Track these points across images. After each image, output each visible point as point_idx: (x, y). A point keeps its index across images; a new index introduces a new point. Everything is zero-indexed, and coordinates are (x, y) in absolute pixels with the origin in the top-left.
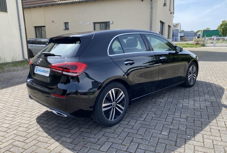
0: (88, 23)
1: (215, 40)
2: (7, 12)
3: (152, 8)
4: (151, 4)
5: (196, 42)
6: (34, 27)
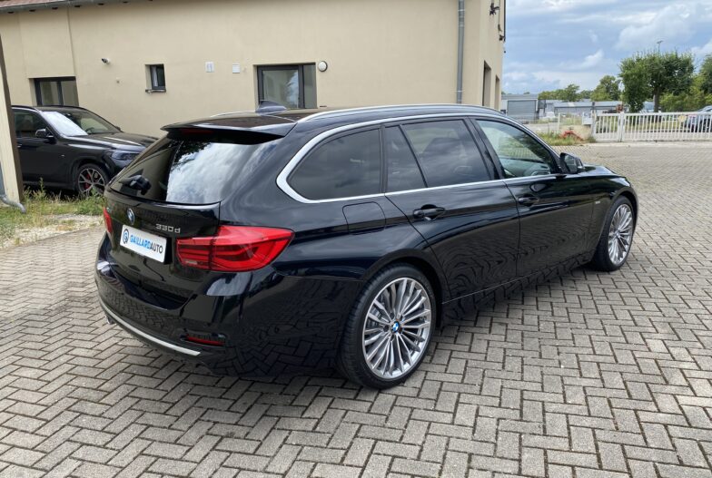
0: (236, 69)
1: (621, 123)
3: (461, 18)
4: (460, 5)
6: (30, 79)
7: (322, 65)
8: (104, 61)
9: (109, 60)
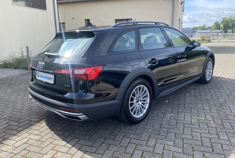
0: (110, 20)
1: (220, 36)
2: (46, 10)
3: (173, 6)
4: (173, 3)
5: (202, 38)
7: (134, 19)
8: (73, 18)
9: (74, 18)
